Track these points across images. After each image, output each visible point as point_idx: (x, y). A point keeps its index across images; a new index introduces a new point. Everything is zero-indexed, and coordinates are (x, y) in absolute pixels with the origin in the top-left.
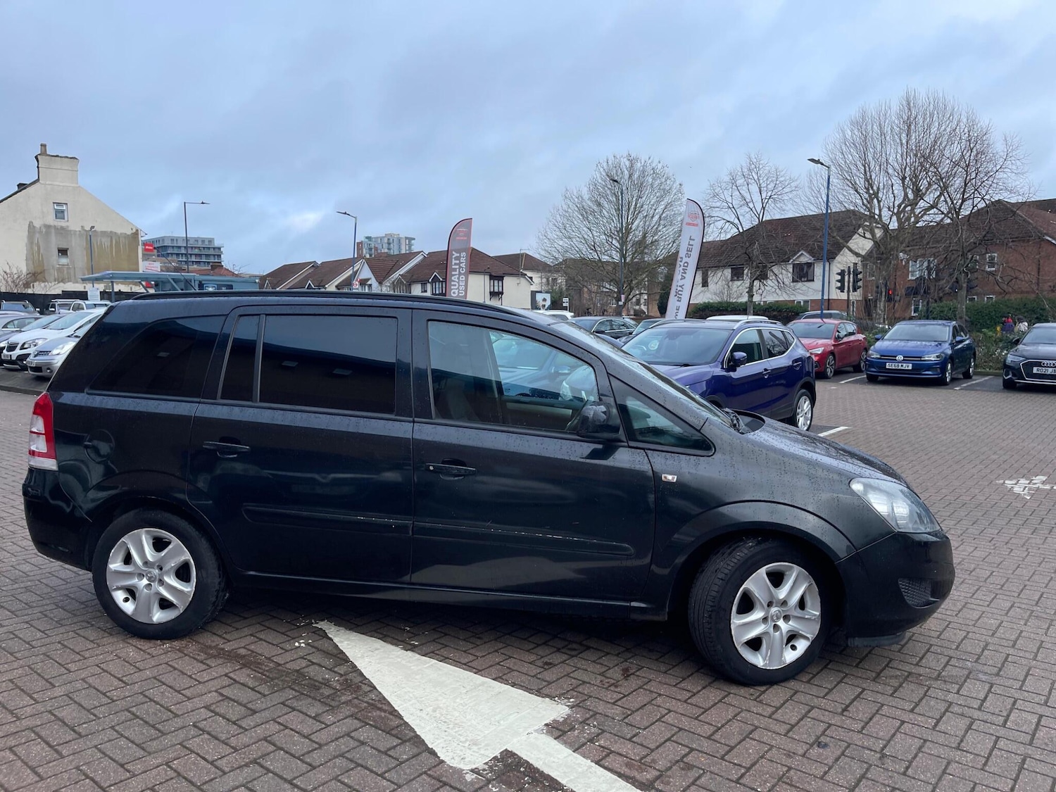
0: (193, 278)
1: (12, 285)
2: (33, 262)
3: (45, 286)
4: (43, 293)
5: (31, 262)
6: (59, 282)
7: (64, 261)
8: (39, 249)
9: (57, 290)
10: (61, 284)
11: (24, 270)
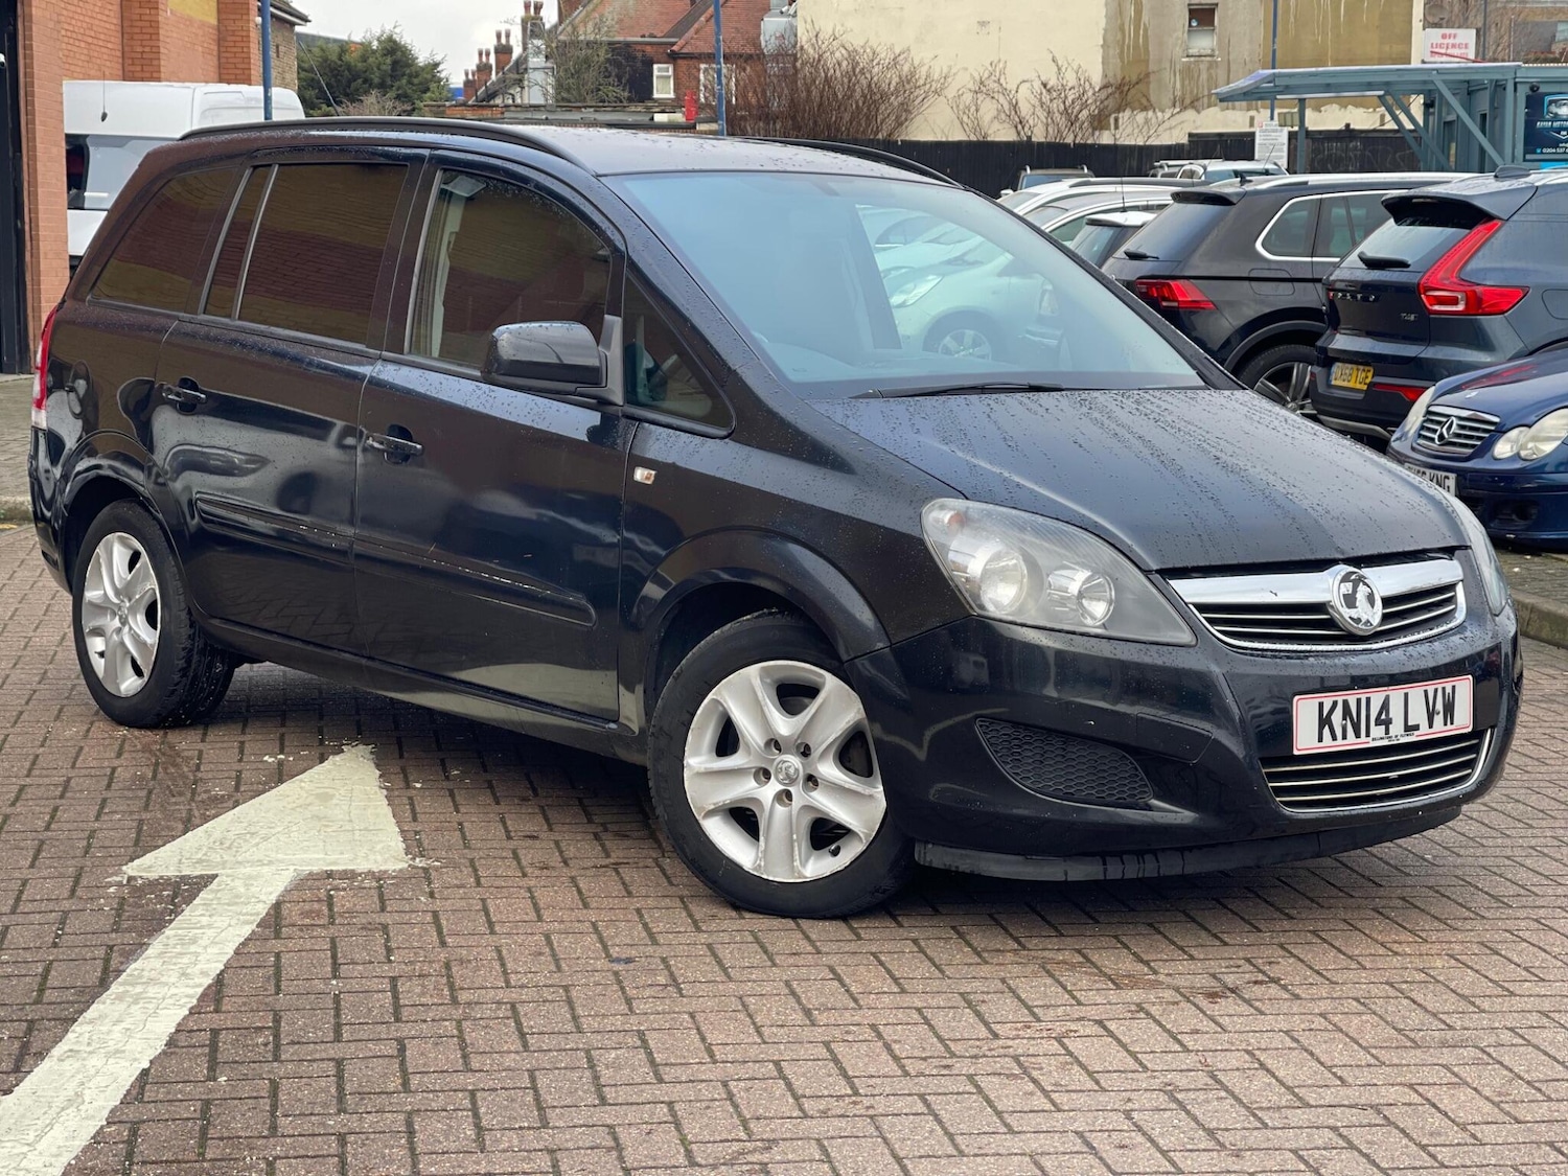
0: (1509, 76)
1: (1062, 121)
2: (1122, 52)
3: (1147, 121)
4: (1140, 142)
5: (1114, 52)
6: (1184, 108)
7: (1203, 43)
8: (1138, 12)
9: (1176, 132)
10: (1190, 114)
11: (1097, 79)
